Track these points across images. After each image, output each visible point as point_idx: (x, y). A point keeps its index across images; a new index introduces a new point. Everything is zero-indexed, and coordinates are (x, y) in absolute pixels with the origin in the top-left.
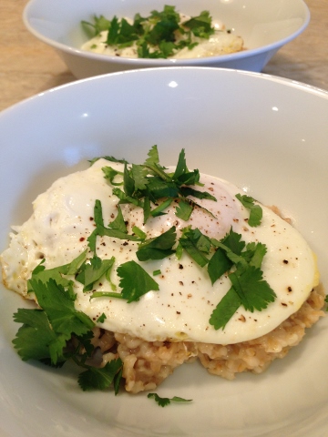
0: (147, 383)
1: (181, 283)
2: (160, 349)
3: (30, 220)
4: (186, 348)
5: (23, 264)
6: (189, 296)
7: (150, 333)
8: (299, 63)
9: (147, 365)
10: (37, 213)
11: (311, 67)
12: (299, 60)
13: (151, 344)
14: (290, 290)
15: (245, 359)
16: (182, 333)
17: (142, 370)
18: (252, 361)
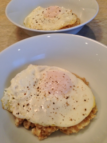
0: (45, 136)
1: (54, 109)
2: (48, 128)
3: (10, 87)
4: (55, 128)
5: (9, 101)
6: (56, 113)
7: (45, 124)
8: (97, 20)
9: (44, 132)
10: (12, 85)
11: (100, 21)
12: (97, 19)
13: (45, 127)
14: (86, 110)
15: (72, 130)
16: (54, 125)
17: (43, 133)
18: (74, 131)
